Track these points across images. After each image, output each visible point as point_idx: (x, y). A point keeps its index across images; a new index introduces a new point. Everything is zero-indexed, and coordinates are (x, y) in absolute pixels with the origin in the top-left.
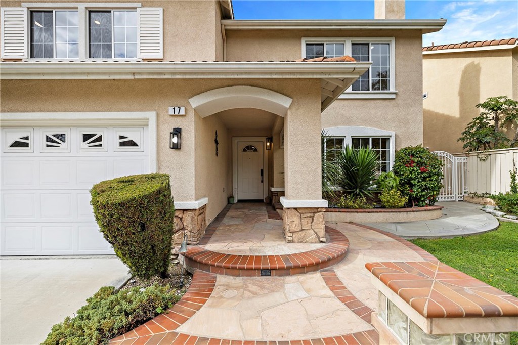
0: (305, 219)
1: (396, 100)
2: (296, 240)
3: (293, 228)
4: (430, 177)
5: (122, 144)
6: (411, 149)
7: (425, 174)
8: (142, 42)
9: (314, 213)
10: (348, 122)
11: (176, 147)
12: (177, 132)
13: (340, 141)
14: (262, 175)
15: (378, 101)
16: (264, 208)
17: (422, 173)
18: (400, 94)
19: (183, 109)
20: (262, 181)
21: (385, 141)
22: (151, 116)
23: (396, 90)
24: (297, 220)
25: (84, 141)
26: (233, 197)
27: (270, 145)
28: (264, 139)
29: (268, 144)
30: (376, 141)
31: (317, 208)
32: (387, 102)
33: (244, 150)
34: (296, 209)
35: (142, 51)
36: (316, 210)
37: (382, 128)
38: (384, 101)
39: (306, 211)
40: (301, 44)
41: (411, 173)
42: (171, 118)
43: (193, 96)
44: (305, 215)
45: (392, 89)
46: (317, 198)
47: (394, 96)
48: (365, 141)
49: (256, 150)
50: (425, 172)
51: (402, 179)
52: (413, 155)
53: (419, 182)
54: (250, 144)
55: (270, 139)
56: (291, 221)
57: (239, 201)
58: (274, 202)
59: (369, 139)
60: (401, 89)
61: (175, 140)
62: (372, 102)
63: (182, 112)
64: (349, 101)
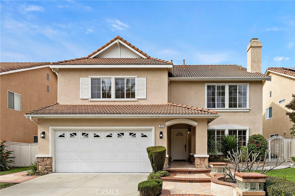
0: (202, 161)
1: (250, 112)
2: (199, 167)
3: (198, 164)
4: (261, 148)
5: (142, 136)
6: (255, 135)
7: (258, 147)
8: (137, 92)
9: (205, 159)
10: (227, 122)
11: (161, 138)
12: (161, 133)
13: (223, 132)
14: (185, 147)
15: (241, 113)
16: (187, 162)
17: (257, 147)
18: (251, 109)
19: (163, 126)
20: (185, 151)
21: (244, 132)
22: (153, 128)
23: (249, 108)
24: (199, 161)
25: (130, 135)
26: (172, 158)
27: (190, 133)
28: (187, 130)
29: (189, 132)
30: (240, 132)
31: (206, 157)
32: (245, 113)
33: (177, 135)
34: (199, 157)
35: (137, 96)
36: (205, 158)
37: (243, 125)
38: (244, 113)
39: (202, 158)
40: (205, 86)
41: (253, 146)
42: (160, 128)
43: (166, 122)
44: (202, 160)
45: (248, 107)
46: (206, 154)
47: (248, 111)
48: (235, 131)
49: (182, 135)
50: (258, 146)
51: (250, 150)
52: (255, 139)
53: (256, 151)
54: (180, 132)
55: (190, 130)
56: (197, 161)
57: (174, 160)
58: (191, 160)
59: (237, 130)
60: (252, 107)
61: (161, 136)
62: (238, 113)
63: (163, 127)
64: (227, 113)
